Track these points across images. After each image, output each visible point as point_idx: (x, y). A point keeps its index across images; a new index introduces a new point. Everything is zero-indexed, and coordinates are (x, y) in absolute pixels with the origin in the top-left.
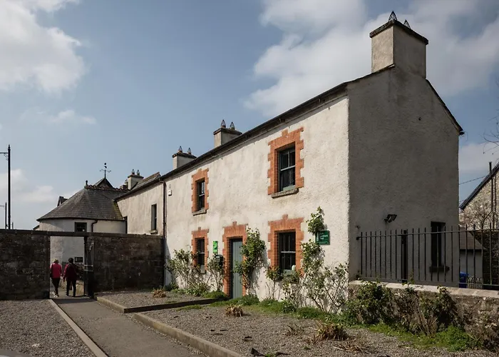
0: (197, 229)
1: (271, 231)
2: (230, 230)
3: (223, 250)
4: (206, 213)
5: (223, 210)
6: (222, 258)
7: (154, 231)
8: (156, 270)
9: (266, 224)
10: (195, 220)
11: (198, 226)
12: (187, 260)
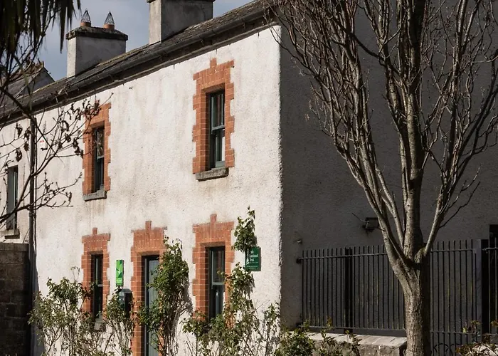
0: (91, 233)
1: (197, 244)
2: (141, 237)
3: (133, 279)
4: (105, 198)
5: (131, 193)
6: (129, 296)
7: (11, 233)
8: (11, 324)
9: (190, 230)
10: (88, 211)
11: (92, 227)
12: (74, 302)
